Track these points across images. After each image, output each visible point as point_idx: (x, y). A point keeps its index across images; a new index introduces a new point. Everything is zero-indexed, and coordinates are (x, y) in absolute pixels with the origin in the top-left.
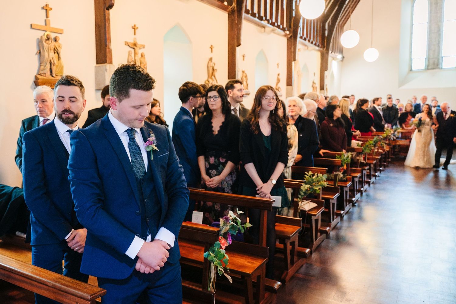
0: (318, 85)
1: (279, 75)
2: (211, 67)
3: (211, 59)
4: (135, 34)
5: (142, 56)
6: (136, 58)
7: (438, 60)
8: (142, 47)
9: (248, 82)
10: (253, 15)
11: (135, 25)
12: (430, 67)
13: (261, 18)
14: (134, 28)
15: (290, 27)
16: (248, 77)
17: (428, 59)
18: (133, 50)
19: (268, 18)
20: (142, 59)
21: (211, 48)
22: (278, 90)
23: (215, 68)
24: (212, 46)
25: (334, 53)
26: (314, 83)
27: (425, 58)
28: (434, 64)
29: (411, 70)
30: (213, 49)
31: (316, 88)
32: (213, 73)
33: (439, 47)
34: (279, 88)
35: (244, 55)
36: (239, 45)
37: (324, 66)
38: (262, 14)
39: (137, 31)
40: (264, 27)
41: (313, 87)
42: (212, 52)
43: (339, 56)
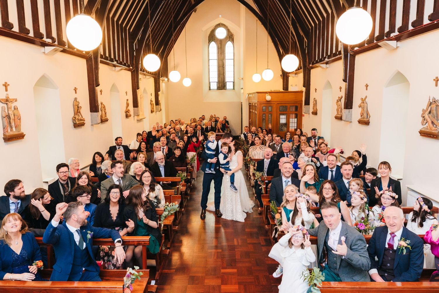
0: (154, 102)
1: (127, 100)
2: (76, 105)
3: (76, 99)
4: (6, 90)
5: (15, 109)
6: (10, 112)
7: (224, 84)
8: (15, 100)
9: (107, 111)
10: (106, 58)
11: (6, 83)
12: (220, 89)
13: (112, 60)
14: (6, 85)
15: (133, 64)
16: (106, 108)
17: (219, 82)
18: (5, 105)
19: (117, 59)
20: (15, 112)
21: (75, 90)
22: (128, 112)
23: (80, 105)
24: (75, 88)
25: (163, 77)
26: (151, 101)
27: (217, 82)
28: (222, 86)
29: (210, 89)
30: (77, 91)
31: (153, 104)
32: (78, 110)
33: (224, 76)
34: (128, 110)
35: (101, 90)
36: (98, 85)
37: (157, 89)
38: (112, 57)
39: (8, 87)
40: (115, 66)
41: (151, 104)
42: (76, 93)
43: (166, 79)
